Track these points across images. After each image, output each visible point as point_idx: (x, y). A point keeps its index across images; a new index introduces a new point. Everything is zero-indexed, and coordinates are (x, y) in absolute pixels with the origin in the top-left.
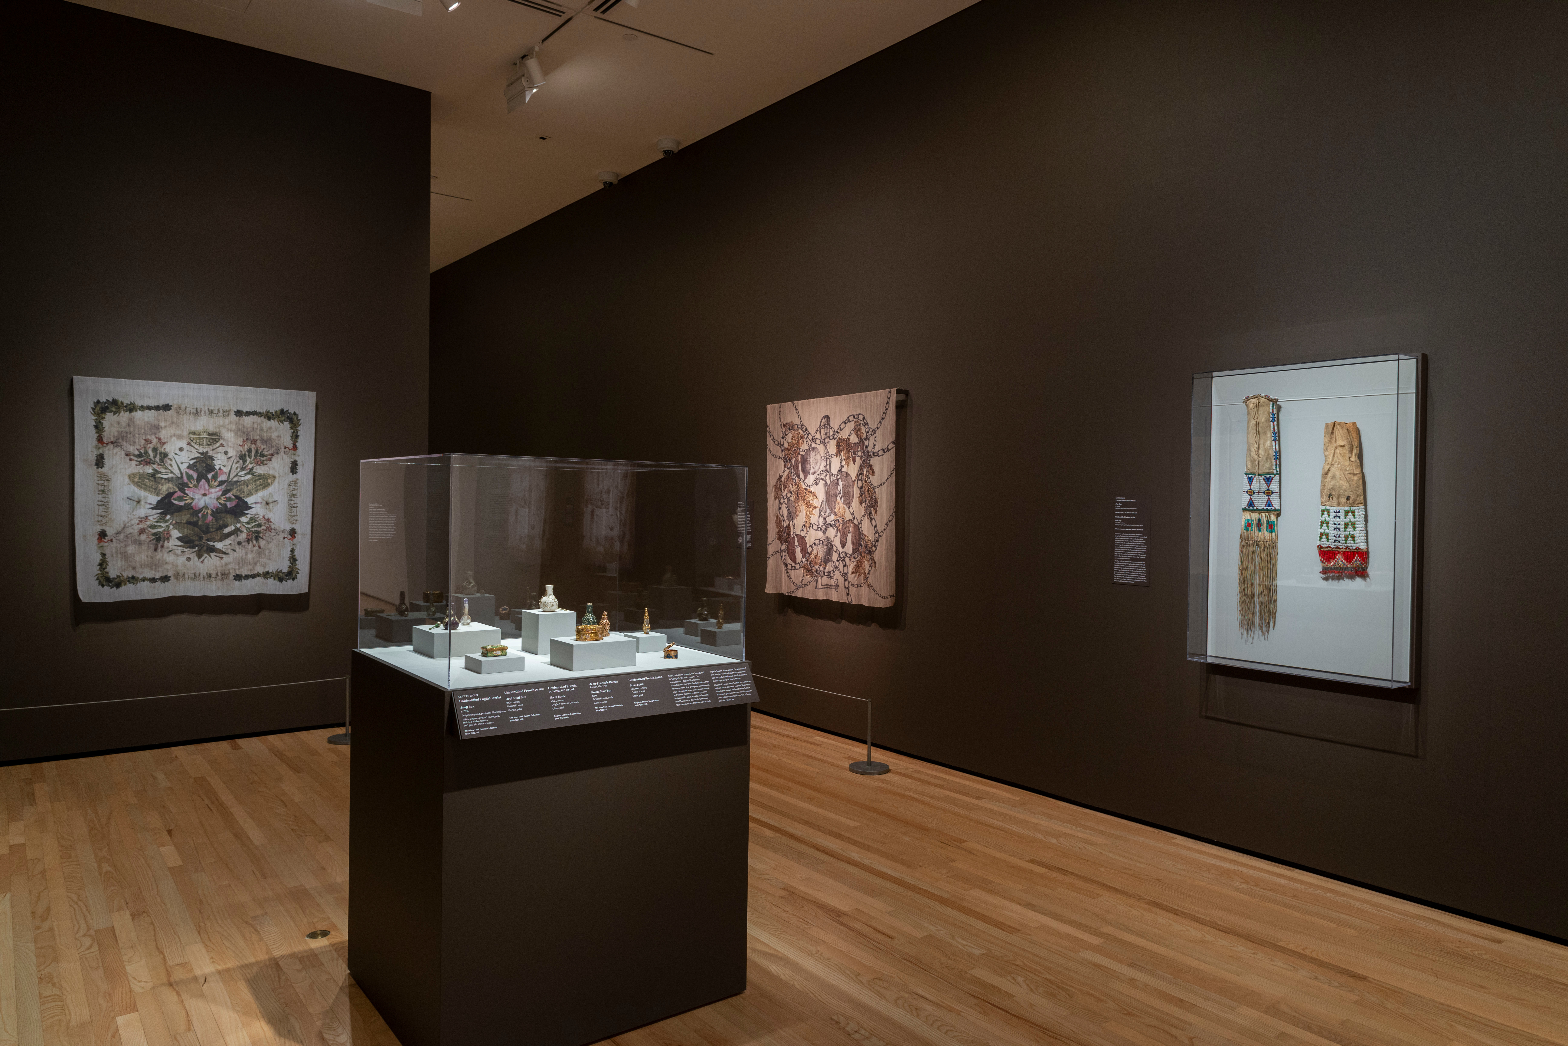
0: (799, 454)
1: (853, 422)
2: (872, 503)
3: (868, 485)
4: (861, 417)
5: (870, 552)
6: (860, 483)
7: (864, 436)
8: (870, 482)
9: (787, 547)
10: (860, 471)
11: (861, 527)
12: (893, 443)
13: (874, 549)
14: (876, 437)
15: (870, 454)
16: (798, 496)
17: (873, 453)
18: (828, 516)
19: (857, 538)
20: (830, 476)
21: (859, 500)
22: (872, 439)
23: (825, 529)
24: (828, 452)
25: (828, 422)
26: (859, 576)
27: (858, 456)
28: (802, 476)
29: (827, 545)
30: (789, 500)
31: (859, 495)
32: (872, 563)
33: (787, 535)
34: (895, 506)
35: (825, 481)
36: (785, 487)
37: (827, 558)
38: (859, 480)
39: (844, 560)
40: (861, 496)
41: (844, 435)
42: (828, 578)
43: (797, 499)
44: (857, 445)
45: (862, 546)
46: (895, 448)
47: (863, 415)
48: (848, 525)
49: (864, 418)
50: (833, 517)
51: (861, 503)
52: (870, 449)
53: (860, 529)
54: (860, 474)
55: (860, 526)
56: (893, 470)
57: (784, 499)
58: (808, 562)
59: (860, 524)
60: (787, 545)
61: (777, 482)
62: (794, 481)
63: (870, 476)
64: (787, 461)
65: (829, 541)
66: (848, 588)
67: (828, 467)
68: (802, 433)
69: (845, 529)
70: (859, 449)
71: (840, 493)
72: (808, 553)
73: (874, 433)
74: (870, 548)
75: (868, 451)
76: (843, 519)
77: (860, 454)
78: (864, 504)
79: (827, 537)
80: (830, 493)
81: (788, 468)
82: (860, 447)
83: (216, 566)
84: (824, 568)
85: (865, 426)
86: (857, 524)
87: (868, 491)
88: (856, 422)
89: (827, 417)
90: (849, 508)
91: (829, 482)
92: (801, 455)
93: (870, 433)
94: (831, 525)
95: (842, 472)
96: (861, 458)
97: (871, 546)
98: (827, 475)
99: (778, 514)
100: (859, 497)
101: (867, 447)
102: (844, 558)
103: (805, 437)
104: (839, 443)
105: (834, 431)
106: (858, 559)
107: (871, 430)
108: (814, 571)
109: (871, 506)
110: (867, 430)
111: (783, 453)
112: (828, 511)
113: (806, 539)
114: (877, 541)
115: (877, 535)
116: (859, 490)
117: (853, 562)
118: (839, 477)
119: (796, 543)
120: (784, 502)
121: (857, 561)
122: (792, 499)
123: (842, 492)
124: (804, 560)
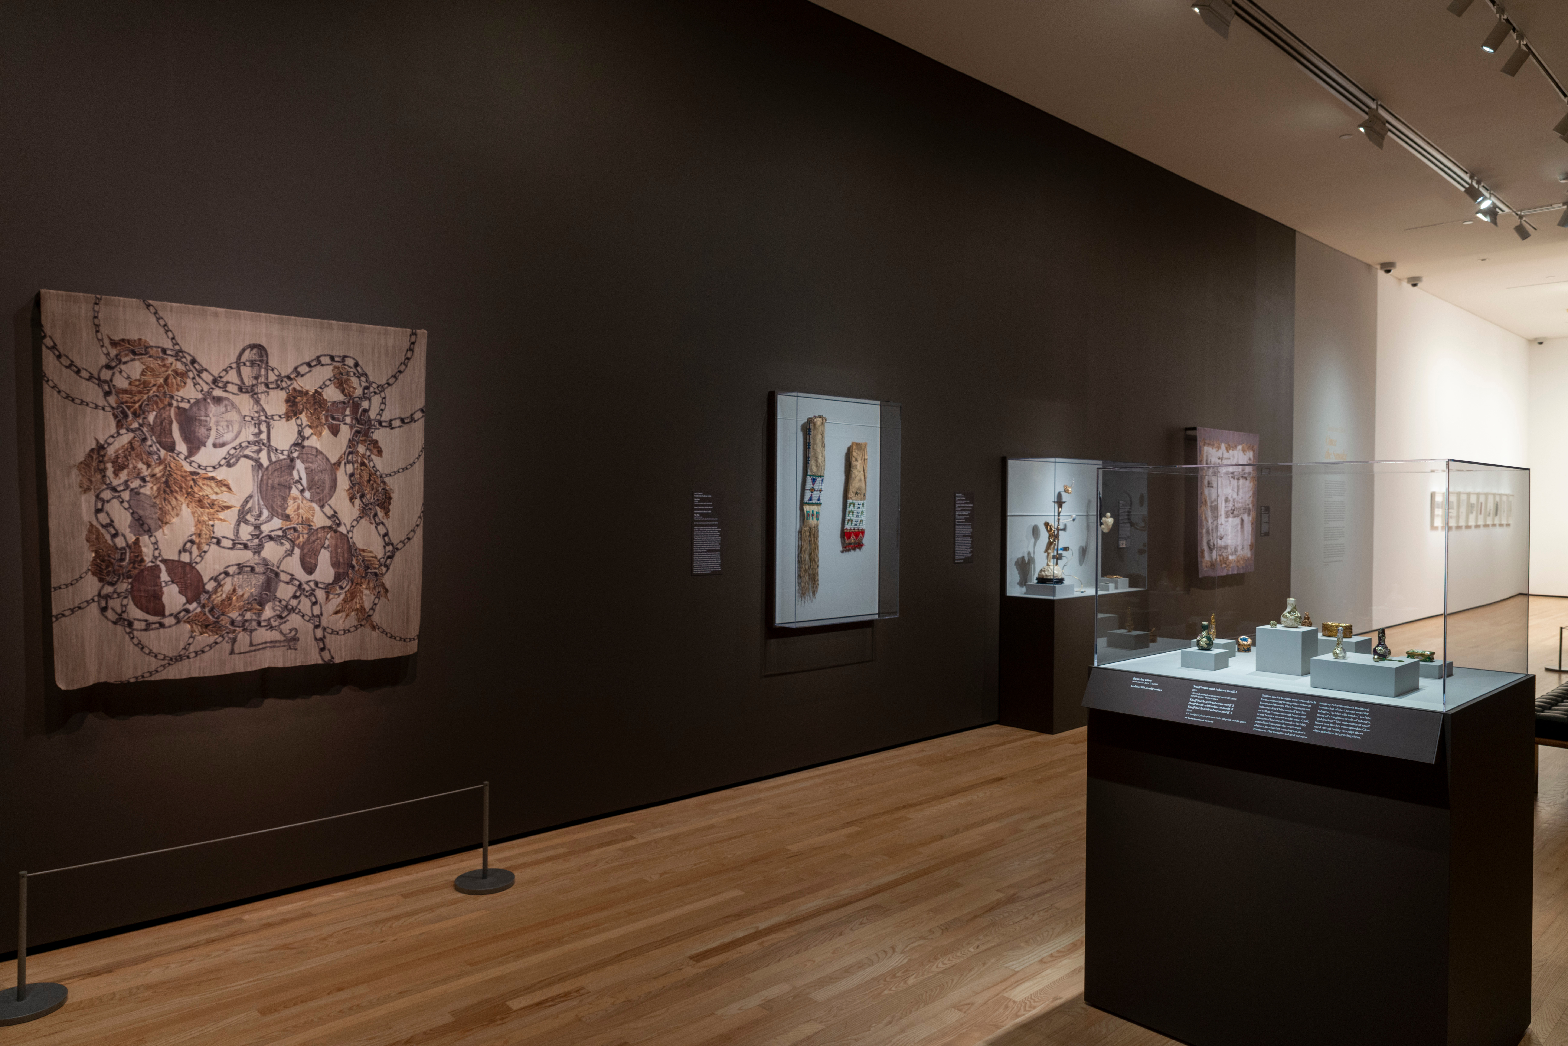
0: (170, 405)
1: (331, 368)
2: (378, 500)
3: (369, 470)
4: (350, 362)
5: (376, 574)
6: (350, 468)
7: (359, 393)
8: (374, 467)
9: (132, 588)
10: (350, 447)
11: (351, 538)
12: (422, 410)
13: (384, 569)
14: (384, 398)
15: (373, 422)
16: (167, 486)
17: (380, 423)
18: (266, 522)
19: (346, 555)
20: (269, 453)
21: (349, 494)
22: (376, 400)
23: (259, 545)
24: (264, 410)
25: (261, 356)
26: (347, 615)
27: (345, 424)
28: (182, 447)
29: (264, 573)
30: (135, 493)
31: (348, 487)
32: (379, 592)
33: (130, 563)
34: (423, 504)
35: (257, 461)
36: (121, 468)
37: (264, 596)
38: (349, 462)
39: (312, 594)
40: (351, 488)
41: (307, 384)
42: (267, 630)
43: (165, 491)
44: (340, 406)
45: (353, 567)
46: (423, 418)
47: (354, 359)
48: (319, 535)
49: (356, 365)
50: (277, 523)
51: (352, 499)
52: (373, 414)
53: (350, 540)
54: (350, 453)
55: (350, 535)
56: (421, 451)
57: (115, 491)
58: (207, 610)
59: (351, 533)
60: (131, 583)
61: (90, 456)
62: (156, 457)
63: (373, 457)
64: (126, 417)
65: (267, 565)
66: (322, 640)
67: (264, 436)
68: (179, 366)
69: (314, 542)
70: (348, 412)
71: (299, 481)
72: (207, 592)
73: (381, 392)
74: (375, 568)
75: (369, 417)
76: (310, 526)
77: (348, 420)
78: (357, 502)
79: (264, 560)
80: (270, 482)
81: (132, 431)
82: (348, 409)
84: (259, 614)
85: (359, 377)
86: (345, 532)
87: (369, 481)
88: (336, 367)
89: (259, 347)
90: (322, 507)
91: (265, 462)
92: (178, 408)
93: (372, 389)
94: (271, 538)
95: (303, 447)
96: (351, 427)
97: (377, 566)
98: (260, 450)
99: (95, 523)
100: (349, 489)
101: (365, 411)
102: (314, 590)
103: (191, 375)
104: (295, 398)
105: (279, 375)
106: (346, 589)
107: (374, 385)
108: (225, 621)
109: (377, 503)
110: (364, 384)
111: (109, 399)
112: (266, 513)
113: (197, 567)
114: (391, 557)
115: (390, 548)
116: (347, 479)
117: (339, 595)
118: (295, 455)
119: (164, 576)
120: (116, 497)
121: (346, 592)
122: (147, 491)
123: (305, 482)
124: (193, 606)
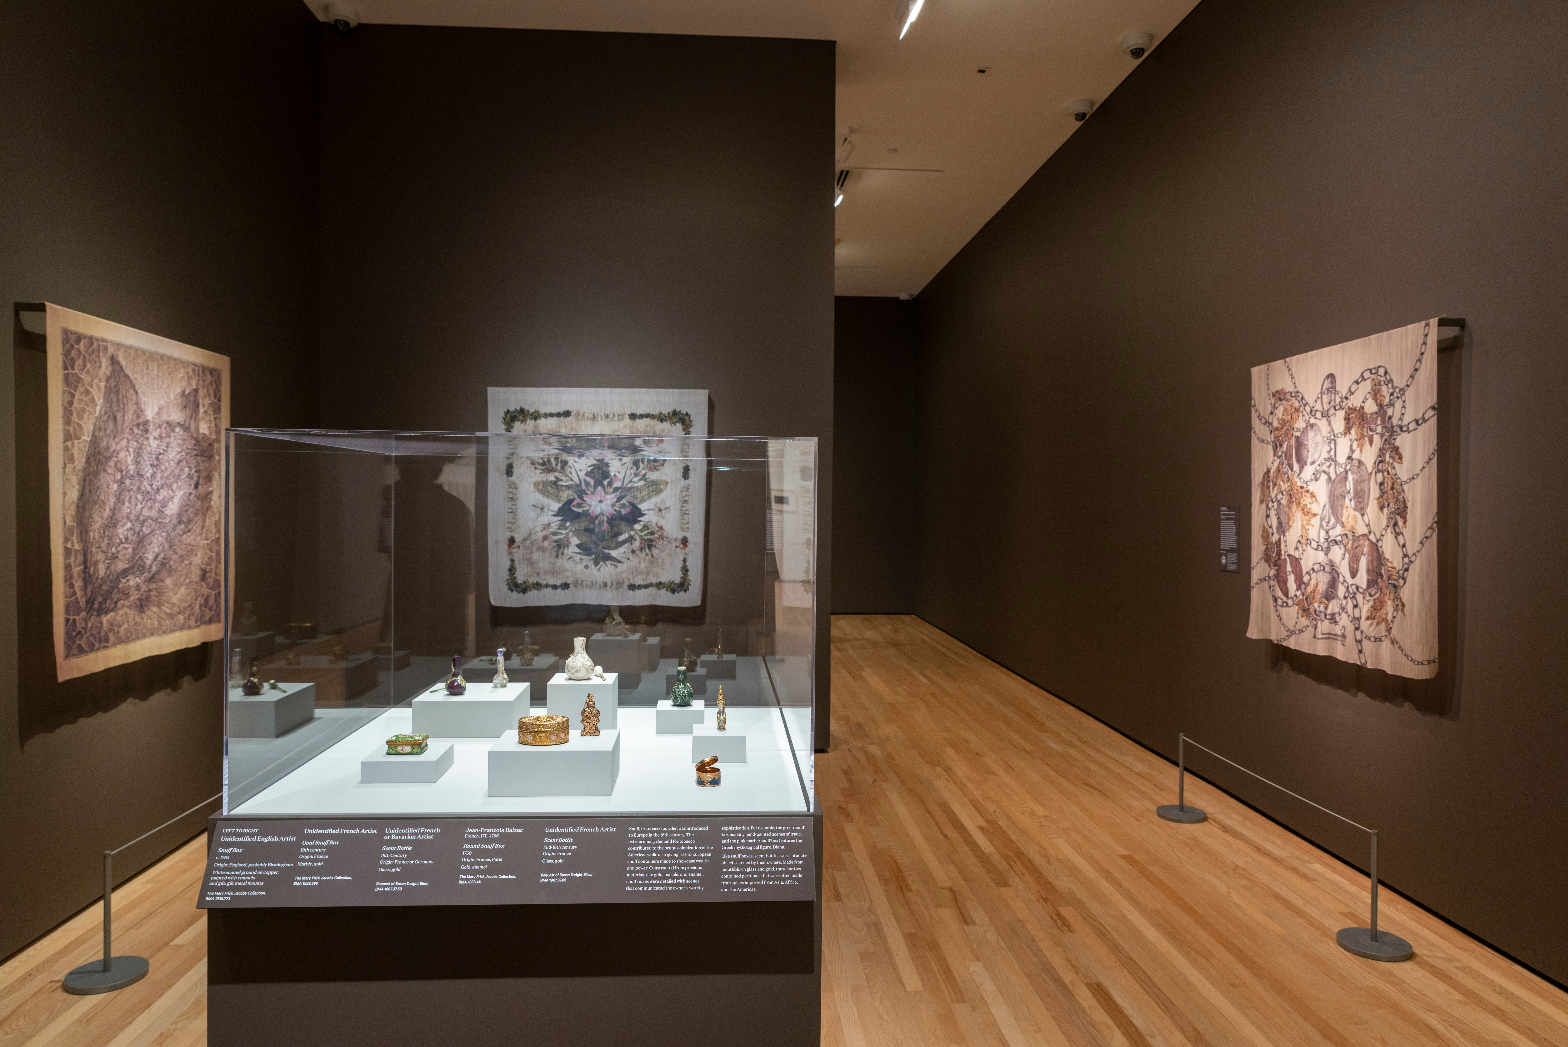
0: (1293, 435)
1: (1370, 380)
2: (1398, 508)
3: (1392, 478)
4: (1381, 371)
5: (1395, 586)
6: (1380, 477)
7: (1386, 401)
8: (1396, 474)
9: (1277, 573)
10: (1380, 457)
11: (1381, 547)
12: (1433, 408)
13: (1402, 582)
14: (1404, 402)
15: (1395, 428)
16: (1291, 498)
17: (1401, 427)
18: (1333, 528)
19: (1375, 563)
20: (1335, 467)
21: (1379, 503)
22: (1398, 404)
23: (1328, 548)
24: (1333, 430)
25: (1332, 383)
26: (1378, 624)
27: (1377, 434)
28: (1296, 467)
29: (1330, 573)
30: (1279, 504)
31: (1378, 496)
32: (1397, 605)
33: (1277, 555)
34: (1437, 513)
35: (1328, 474)
36: (1275, 485)
37: (1330, 593)
38: (1379, 471)
39: (1354, 597)
40: (1381, 496)
41: (1355, 401)
42: (1331, 623)
43: (1290, 502)
44: (1375, 416)
45: (1382, 576)
46: (1436, 417)
47: (1384, 367)
48: (1361, 542)
49: (1386, 373)
50: (1339, 530)
51: (1382, 508)
52: (1395, 421)
53: (1380, 549)
54: (1381, 462)
55: (1380, 544)
56: (1433, 454)
57: (1273, 502)
58: (1305, 597)
59: (1380, 542)
60: (1277, 570)
61: (1264, 477)
62: (1286, 476)
63: (1395, 464)
64: (1277, 447)
65: (1333, 566)
66: (1359, 642)
67: (1332, 453)
68: (1297, 404)
69: (1356, 548)
70: (1379, 422)
71: (1349, 492)
72: (1304, 583)
73: (1402, 395)
74: (1394, 580)
75: (1392, 423)
76: (1353, 533)
77: (1379, 429)
78: (1385, 510)
79: (1331, 561)
80: (1336, 493)
81: (1279, 457)
82: (1379, 418)
83: (611, 575)
84: (1326, 608)
85: (1387, 385)
86: (1374, 540)
87: (1392, 488)
88: (1373, 380)
89: (1331, 376)
90: (1363, 515)
91: (1333, 476)
92: (1296, 437)
93: (1395, 395)
94: (1336, 542)
95: (1352, 460)
96: (1382, 436)
97: (1396, 578)
98: (1330, 465)
99: (1266, 525)
100: (1378, 498)
101: (1390, 418)
102: (1355, 594)
103: (1301, 409)
104: (1349, 415)
105: (1341, 398)
106: (1376, 597)
107: (1397, 390)
108: (1312, 610)
109: (1397, 512)
110: (1391, 391)
111: (1272, 435)
112: (1333, 520)
113: (1302, 562)
114: (1407, 570)
115: (1406, 560)
116: (1377, 487)
117: (1368, 601)
118: (1348, 467)
119: (1289, 568)
120: (1273, 507)
121: (1375, 600)
122: (1284, 502)
123: (1352, 492)
124: (1299, 593)
